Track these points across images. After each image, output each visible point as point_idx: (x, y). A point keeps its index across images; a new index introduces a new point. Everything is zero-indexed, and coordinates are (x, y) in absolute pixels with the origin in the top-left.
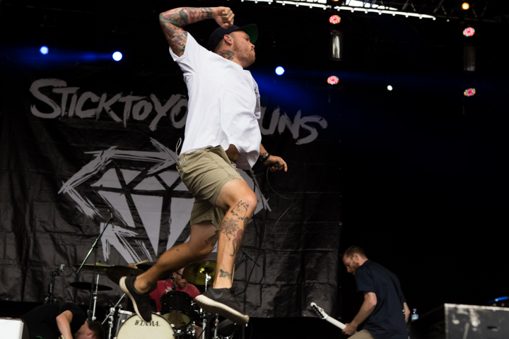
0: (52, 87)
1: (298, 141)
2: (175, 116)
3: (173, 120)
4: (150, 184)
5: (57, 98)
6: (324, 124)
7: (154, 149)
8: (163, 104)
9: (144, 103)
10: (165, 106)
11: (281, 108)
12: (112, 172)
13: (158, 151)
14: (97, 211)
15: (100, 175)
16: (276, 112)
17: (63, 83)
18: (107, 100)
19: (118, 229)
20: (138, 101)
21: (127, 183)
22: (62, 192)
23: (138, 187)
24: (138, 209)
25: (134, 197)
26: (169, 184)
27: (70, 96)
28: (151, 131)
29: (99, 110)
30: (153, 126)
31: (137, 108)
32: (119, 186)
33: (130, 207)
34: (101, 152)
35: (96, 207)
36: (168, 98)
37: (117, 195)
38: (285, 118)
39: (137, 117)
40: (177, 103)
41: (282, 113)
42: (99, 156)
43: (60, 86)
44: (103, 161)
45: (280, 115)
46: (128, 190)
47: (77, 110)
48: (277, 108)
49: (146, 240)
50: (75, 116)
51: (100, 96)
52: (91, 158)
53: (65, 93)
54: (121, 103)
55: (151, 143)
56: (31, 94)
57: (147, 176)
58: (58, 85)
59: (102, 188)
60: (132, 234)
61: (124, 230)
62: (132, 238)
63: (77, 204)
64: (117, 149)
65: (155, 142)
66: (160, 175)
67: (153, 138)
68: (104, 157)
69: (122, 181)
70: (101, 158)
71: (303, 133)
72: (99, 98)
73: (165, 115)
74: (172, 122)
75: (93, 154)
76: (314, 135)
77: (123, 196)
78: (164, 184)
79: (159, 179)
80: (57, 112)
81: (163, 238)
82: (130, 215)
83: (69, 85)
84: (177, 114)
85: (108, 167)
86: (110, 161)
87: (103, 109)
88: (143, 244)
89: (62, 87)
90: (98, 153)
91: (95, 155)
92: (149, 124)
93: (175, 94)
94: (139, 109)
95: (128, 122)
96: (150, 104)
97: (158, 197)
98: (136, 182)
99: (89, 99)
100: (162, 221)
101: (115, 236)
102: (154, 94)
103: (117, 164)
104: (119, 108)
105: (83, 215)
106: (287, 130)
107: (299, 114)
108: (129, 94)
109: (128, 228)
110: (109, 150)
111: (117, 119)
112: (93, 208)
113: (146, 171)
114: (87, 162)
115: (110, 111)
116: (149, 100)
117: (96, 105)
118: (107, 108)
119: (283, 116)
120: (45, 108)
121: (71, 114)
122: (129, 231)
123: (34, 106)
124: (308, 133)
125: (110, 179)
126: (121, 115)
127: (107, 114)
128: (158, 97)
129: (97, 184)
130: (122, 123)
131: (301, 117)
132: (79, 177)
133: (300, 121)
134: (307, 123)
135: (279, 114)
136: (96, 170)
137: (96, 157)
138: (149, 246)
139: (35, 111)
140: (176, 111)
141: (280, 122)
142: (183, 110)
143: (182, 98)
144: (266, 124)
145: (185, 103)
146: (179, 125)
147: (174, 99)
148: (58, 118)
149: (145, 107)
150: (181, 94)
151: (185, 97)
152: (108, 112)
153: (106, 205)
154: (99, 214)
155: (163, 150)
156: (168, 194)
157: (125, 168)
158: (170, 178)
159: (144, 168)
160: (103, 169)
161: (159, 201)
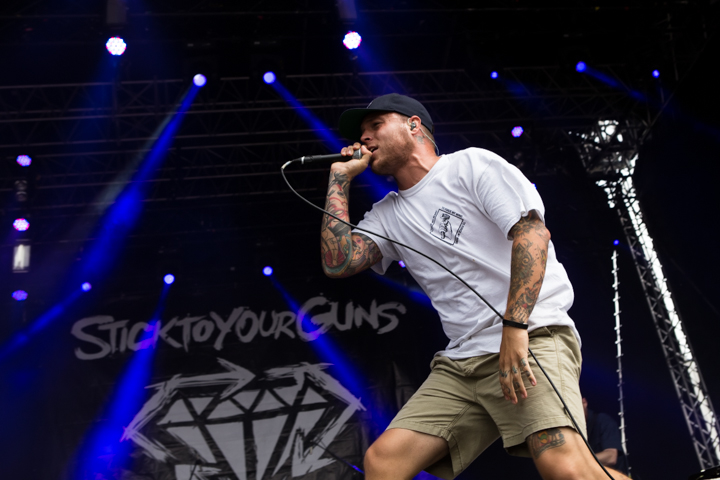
0: (96, 325)
1: (379, 330)
2: (241, 330)
3: (239, 334)
4: (226, 409)
5: (105, 336)
6: (402, 309)
7: (223, 370)
8: (225, 320)
9: (204, 323)
10: (228, 322)
11: (353, 302)
14: (169, 452)
15: (167, 407)
16: (349, 307)
17: (110, 319)
18: (162, 327)
20: (197, 322)
22: (125, 440)
26: (247, 406)
27: (119, 331)
28: (217, 351)
29: (156, 338)
30: (218, 345)
31: (197, 330)
32: (190, 418)
34: (163, 384)
35: (168, 447)
36: (229, 312)
38: (360, 312)
39: (198, 338)
41: (355, 306)
43: (106, 322)
44: (168, 392)
45: (355, 309)
46: (201, 421)
47: (129, 343)
48: (349, 302)
50: (128, 350)
51: (153, 324)
52: (153, 392)
53: (113, 328)
54: (178, 327)
55: (219, 364)
56: (74, 338)
58: (104, 321)
59: (171, 424)
60: (214, 471)
62: (215, 476)
63: (141, 448)
64: (181, 377)
65: (223, 362)
66: (235, 397)
67: (221, 358)
69: (193, 412)
70: (164, 390)
71: (383, 322)
72: (152, 327)
73: (230, 331)
74: (238, 338)
76: (394, 323)
78: (241, 407)
80: (107, 349)
81: (250, 470)
83: (117, 319)
84: (243, 327)
85: (174, 400)
86: (175, 392)
87: (159, 337)
89: (109, 323)
90: (160, 386)
92: (213, 343)
93: (237, 307)
94: (200, 330)
95: (189, 345)
96: (211, 323)
99: (142, 331)
100: (246, 449)
102: (214, 311)
103: (185, 394)
104: (176, 333)
105: (153, 460)
106: (365, 323)
107: (374, 303)
108: (186, 316)
111: (176, 344)
114: (149, 398)
115: (167, 338)
116: (209, 319)
117: (150, 335)
118: (164, 336)
119: (357, 309)
120: (91, 348)
121: (122, 348)
123: (79, 349)
124: (388, 321)
125: (179, 412)
126: (179, 339)
127: (164, 342)
128: (218, 313)
129: (164, 421)
130: (183, 349)
131: (378, 306)
133: (376, 311)
134: (385, 311)
135: (352, 307)
137: (157, 391)
139: (81, 355)
140: (241, 324)
141: (355, 315)
142: (249, 322)
143: (245, 310)
144: (341, 319)
145: (250, 314)
146: (247, 339)
147: (237, 312)
148: (107, 356)
149: (206, 328)
150: (243, 306)
151: (248, 308)
152: (164, 340)
153: (178, 443)
154: (172, 456)
155: (234, 369)
156: (248, 418)
157: (194, 397)
158: (247, 399)
159: (216, 393)
160: (168, 402)
161: (239, 427)
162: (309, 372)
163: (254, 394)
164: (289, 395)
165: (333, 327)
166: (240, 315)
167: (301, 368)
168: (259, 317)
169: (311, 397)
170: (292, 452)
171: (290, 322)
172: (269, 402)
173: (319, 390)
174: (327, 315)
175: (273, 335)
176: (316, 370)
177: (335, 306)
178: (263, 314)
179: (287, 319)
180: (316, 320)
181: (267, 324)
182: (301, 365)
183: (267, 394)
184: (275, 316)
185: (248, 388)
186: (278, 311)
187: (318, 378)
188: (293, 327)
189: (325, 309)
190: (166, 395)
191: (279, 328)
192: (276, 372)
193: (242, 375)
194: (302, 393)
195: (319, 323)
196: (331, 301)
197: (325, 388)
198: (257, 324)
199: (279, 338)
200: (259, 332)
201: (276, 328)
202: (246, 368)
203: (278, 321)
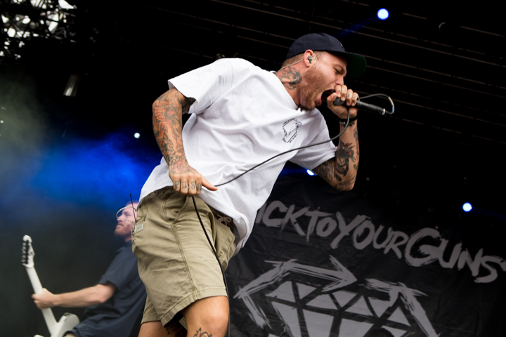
1: (478, 279)
2: (357, 236)
3: (355, 240)
4: (323, 301)
6: (504, 267)
7: (332, 267)
8: (347, 223)
9: (330, 220)
10: (349, 225)
11: (463, 244)
12: (288, 284)
13: (336, 270)
14: (267, 322)
15: (275, 285)
16: (458, 247)
18: (295, 211)
20: (324, 217)
21: (301, 297)
22: (237, 298)
24: (307, 325)
25: (306, 312)
26: (342, 304)
28: (332, 249)
29: (285, 220)
30: (334, 244)
31: (322, 224)
32: (292, 300)
33: (300, 322)
34: (280, 263)
35: (268, 317)
36: (353, 218)
37: (290, 308)
38: (466, 255)
39: (320, 233)
40: (361, 224)
41: (463, 249)
42: (278, 266)
44: (281, 272)
45: (462, 251)
46: (301, 305)
47: (264, 218)
48: (459, 243)
50: (261, 223)
51: (288, 206)
52: (270, 267)
54: (307, 217)
55: (330, 261)
57: (321, 294)
59: (276, 299)
63: (249, 311)
64: (296, 262)
65: (334, 260)
66: (334, 294)
67: (333, 256)
68: (283, 268)
69: (296, 295)
70: (281, 268)
71: (483, 272)
72: (287, 209)
73: (348, 234)
74: (353, 243)
75: (272, 264)
76: (493, 276)
77: (295, 310)
78: (337, 304)
79: (333, 298)
82: (299, 330)
84: (360, 235)
85: (285, 279)
86: (287, 274)
87: (290, 220)
90: (277, 264)
91: (275, 265)
92: (331, 241)
93: (361, 215)
94: (323, 226)
95: (311, 237)
96: (335, 222)
97: (329, 316)
98: (310, 297)
99: (277, 209)
102: (341, 212)
103: (294, 278)
104: (304, 221)
105: (253, 324)
106: (466, 267)
107: (481, 252)
108: (316, 209)
110: (289, 262)
111: (300, 232)
112: (263, 318)
113: (321, 288)
114: (266, 270)
115: (295, 223)
116: (334, 218)
117: (283, 215)
118: (293, 220)
119: (464, 252)
124: (487, 273)
125: (285, 291)
126: (305, 228)
127: (292, 226)
128: (343, 216)
129: (272, 295)
130: (305, 237)
131: (483, 255)
132: (256, 284)
133: (481, 259)
134: (488, 263)
135: (460, 249)
136: (273, 280)
137: (275, 267)
140: (359, 232)
141: (460, 257)
142: (367, 232)
143: (367, 219)
144: (447, 257)
145: (370, 225)
146: (360, 246)
147: (360, 218)
149: (330, 225)
150: (367, 215)
151: (370, 218)
152: (293, 224)
153: (277, 316)
154: (269, 325)
155: (341, 270)
156: (340, 314)
157: (301, 283)
158: (344, 298)
159: (320, 285)
160: (280, 280)
161: (329, 320)
162: (403, 293)
163: (351, 295)
164: (380, 307)
165: (436, 262)
166: (361, 222)
167: (398, 287)
168: (376, 229)
169: (398, 316)
171: (401, 243)
172: (360, 307)
173: (407, 313)
174: (435, 248)
175: (383, 249)
176: (410, 294)
177: (444, 243)
178: (381, 228)
179: (400, 239)
180: (424, 249)
181: (381, 238)
182: (398, 285)
183: (362, 299)
184: (390, 232)
185: (348, 288)
186: (394, 230)
187: (409, 302)
188: (402, 248)
189: (435, 243)
191: (390, 245)
192: (375, 283)
193: (347, 277)
194: (390, 310)
195: (426, 253)
196: (443, 237)
197: (413, 313)
198: (373, 236)
199: (387, 254)
200: (372, 243)
201: (388, 244)
202: (351, 271)
203: (392, 238)
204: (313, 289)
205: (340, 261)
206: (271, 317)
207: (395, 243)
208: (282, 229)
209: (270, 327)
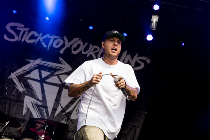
0: (17, 27)
1: (134, 68)
2: (74, 48)
4: (54, 79)
5: (18, 32)
6: (149, 61)
7: (60, 63)
8: (69, 41)
9: (60, 40)
10: (70, 43)
11: (128, 51)
12: (37, 71)
13: (62, 64)
14: (25, 89)
15: (31, 71)
17: (23, 26)
18: (42, 36)
19: (33, 100)
20: (57, 39)
21: (43, 78)
22: (10, 78)
23: (48, 80)
24: (45, 91)
25: (45, 85)
27: (24, 32)
28: (60, 54)
29: (37, 40)
30: (62, 52)
31: (56, 42)
32: (38, 78)
33: (41, 90)
34: (33, 60)
35: (25, 87)
36: (72, 39)
37: (37, 83)
39: (55, 46)
40: (76, 42)
41: (128, 54)
42: (32, 62)
43: (21, 27)
44: (34, 65)
45: (127, 55)
46: (42, 81)
47: (26, 39)
48: (126, 51)
49: (46, 107)
50: (25, 41)
51: (39, 34)
52: (28, 63)
53: (22, 30)
54: (49, 38)
55: (59, 60)
56: (6, 29)
57: (53, 76)
58: (20, 26)
59: (30, 78)
60: (40, 103)
61: (36, 101)
62: (40, 105)
63: (15, 84)
64: (42, 60)
65: (61, 59)
66: (60, 76)
67: (61, 57)
68: (34, 63)
69: (41, 76)
70: (33, 63)
71: (137, 64)
72: (38, 35)
73: (69, 47)
74: (71, 51)
75: (29, 61)
76: (142, 66)
77: (40, 84)
78: (61, 81)
79: (59, 78)
80: (17, 38)
82: (41, 94)
83: (25, 27)
84: (75, 47)
85: (35, 69)
87: (39, 40)
88: (44, 110)
89: (22, 27)
90: (32, 61)
91: (30, 62)
92: (60, 50)
93: (76, 38)
95: (49, 48)
96: (63, 41)
97: (57, 87)
98: (48, 77)
99: (33, 35)
101: (31, 103)
102: (66, 36)
103: (40, 68)
104: (47, 41)
107: (137, 55)
108: (54, 35)
109: (38, 100)
110: (38, 60)
111: (45, 46)
112: (23, 87)
113: (53, 73)
115: (42, 41)
116: (63, 39)
117: (36, 38)
119: (128, 55)
120: (11, 36)
121: (23, 40)
122: (38, 102)
123: (6, 35)
124: (139, 65)
125: (35, 74)
126: (47, 45)
127: (41, 43)
128: (67, 38)
129: (28, 76)
130: (47, 48)
131: (138, 57)
132: (20, 71)
133: (136, 59)
134: (140, 60)
135: (126, 54)
136: (29, 69)
137: (30, 63)
138: (47, 111)
139: (6, 37)
140: (75, 46)
141: (126, 58)
142: (79, 46)
143: (79, 40)
145: (80, 42)
146: (75, 53)
147: (76, 39)
148: (16, 41)
149: (60, 42)
150: (79, 38)
151: (81, 39)
152: (41, 42)
153: (30, 87)
154: (25, 91)
155: (64, 64)
156: (62, 86)
157: (43, 70)
159: (53, 71)
160: (32, 69)
161: (57, 89)
166: (76, 41)
168: (84, 45)
170: (74, 108)
171: (96, 51)
175: (87, 54)
178: (86, 44)
179: (96, 49)
181: (86, 49)
186: (93, 45)
188: (96, 54)
190: (33, 66)
198: (82, 48)
199: (88, 57)
200: (81, 51)
201: (89, 52)
202: (69, 65)
203: (91, 49)
204: (49, 73)
205: (64, 60)
206: (27, 87)
207: (93, 52)
208: (35, 44)
209: (26, 92)
